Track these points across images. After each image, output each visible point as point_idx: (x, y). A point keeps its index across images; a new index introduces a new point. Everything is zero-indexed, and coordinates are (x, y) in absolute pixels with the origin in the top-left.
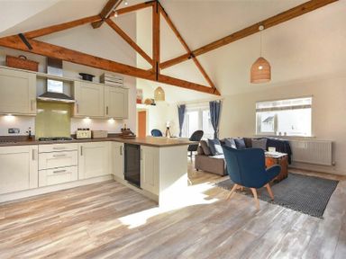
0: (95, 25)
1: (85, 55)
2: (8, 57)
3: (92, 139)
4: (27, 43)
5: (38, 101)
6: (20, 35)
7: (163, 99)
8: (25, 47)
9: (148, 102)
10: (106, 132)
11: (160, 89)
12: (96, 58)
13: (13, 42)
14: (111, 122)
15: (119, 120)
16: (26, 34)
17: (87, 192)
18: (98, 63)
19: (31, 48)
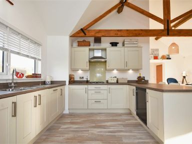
0: (120, 11)
1: (111, 30)
2: (78, 42)
3: (117, 83)
4: (84, 32)
5: (90, 62)
6: (82, 29)
7: (178, 52)
8: (83, 34)
9: (163, 57)
10: (127, 79)
11: (174, 44)
12: (118, 30)
13: (79, 33)
14: (131, 72)
15: (136, 70)
16: (84, 28)
17: (111, 118)
18: (119, 33)
19: (85, 34)
